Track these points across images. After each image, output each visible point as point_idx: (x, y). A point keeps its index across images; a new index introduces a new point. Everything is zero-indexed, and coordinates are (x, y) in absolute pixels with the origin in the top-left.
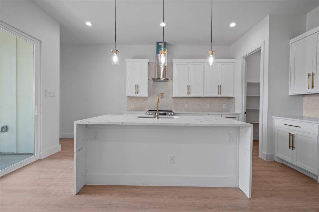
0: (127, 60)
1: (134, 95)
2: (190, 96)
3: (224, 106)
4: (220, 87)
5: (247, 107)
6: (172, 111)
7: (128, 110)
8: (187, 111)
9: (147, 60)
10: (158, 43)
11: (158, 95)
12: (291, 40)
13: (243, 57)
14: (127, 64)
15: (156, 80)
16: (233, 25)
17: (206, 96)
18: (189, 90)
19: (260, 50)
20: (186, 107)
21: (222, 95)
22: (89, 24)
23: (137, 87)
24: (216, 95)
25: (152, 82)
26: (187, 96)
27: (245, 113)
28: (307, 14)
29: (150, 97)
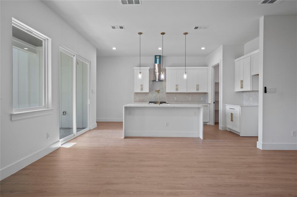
0: (135, 68)
1: (139, 91)
2: (178, 92)
3: (202, 99)
4: (198, 86)
5: (215, 100)
6: (165, 102)
7: (135, 102)
8: (176, 102)
9: (149, 68)
10: (156, 56)
11: (156, 91)
12: (235, 60)
13: (212, 67)
14: (135, 70)
15: (154, 81)
16: (203, 48)
17: (188, 91)
18: (177, 87)
19: (219, 64)
20: (175, 99)
21: (200, 91)
22: (114, 49)
23: (142, 85)
24: (195, 91)
25: (151, 82)
26: (176, 92)
27: (214, 103)
28: (245, 45)
29: (150, 93)
